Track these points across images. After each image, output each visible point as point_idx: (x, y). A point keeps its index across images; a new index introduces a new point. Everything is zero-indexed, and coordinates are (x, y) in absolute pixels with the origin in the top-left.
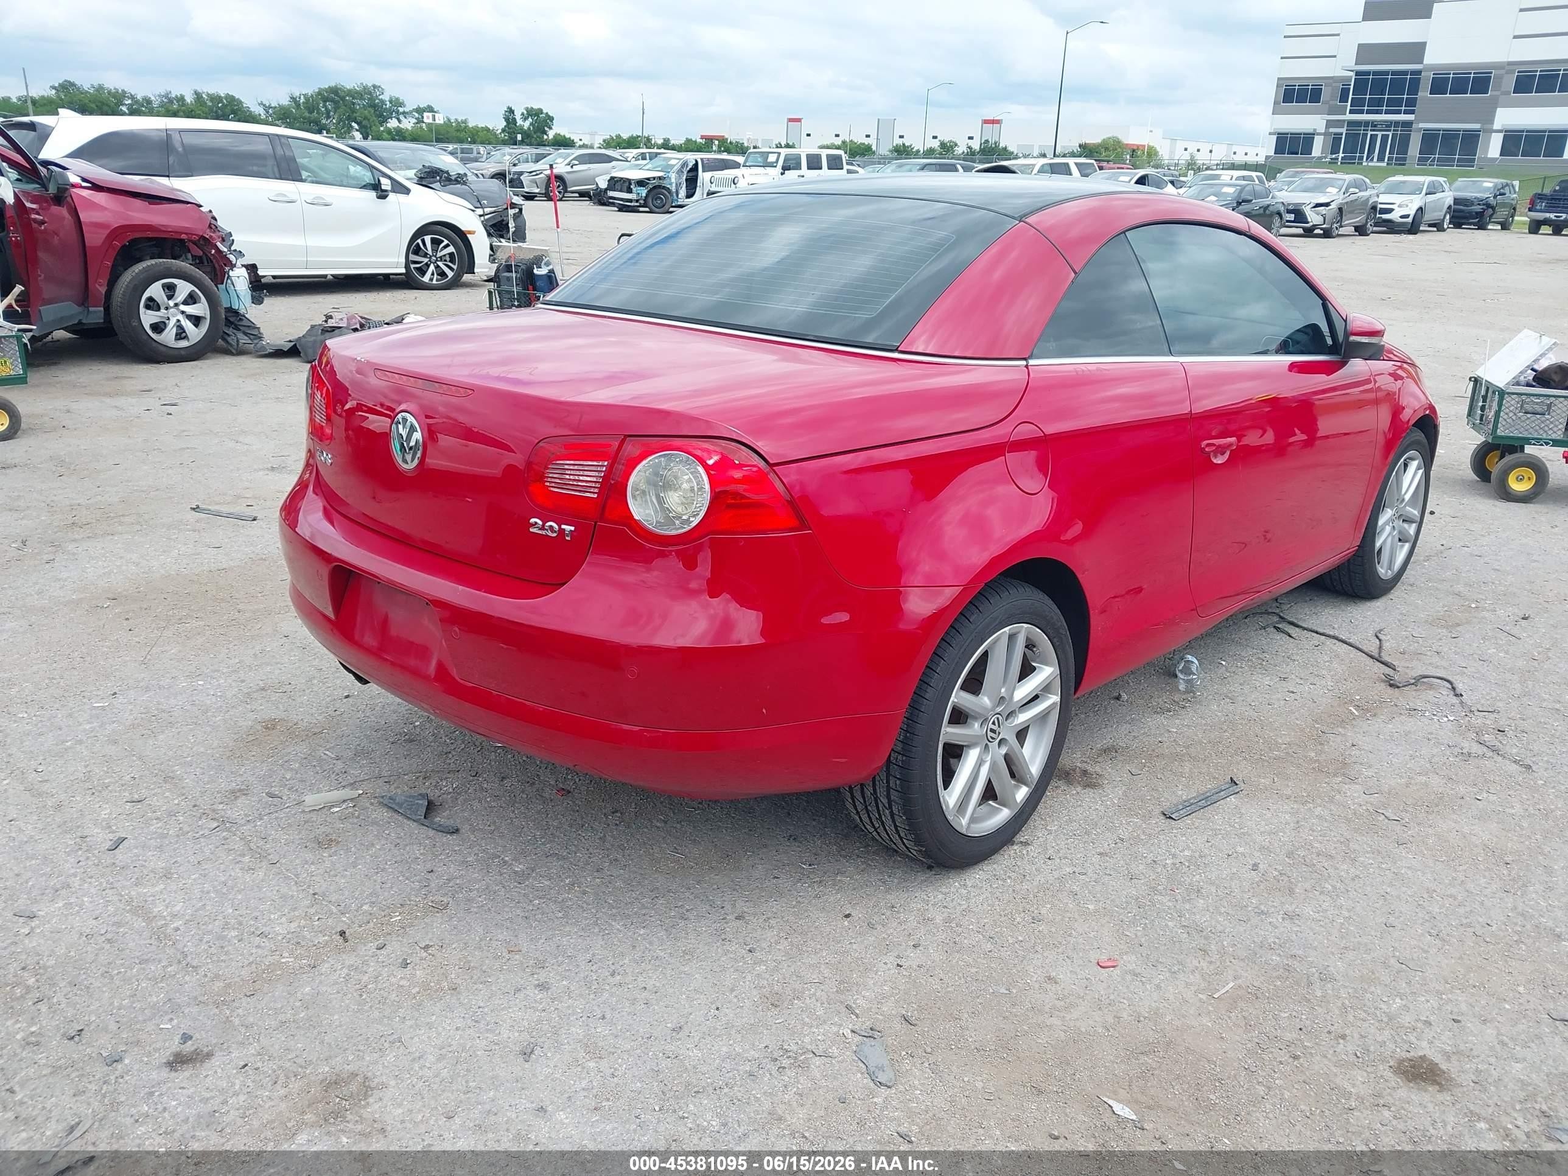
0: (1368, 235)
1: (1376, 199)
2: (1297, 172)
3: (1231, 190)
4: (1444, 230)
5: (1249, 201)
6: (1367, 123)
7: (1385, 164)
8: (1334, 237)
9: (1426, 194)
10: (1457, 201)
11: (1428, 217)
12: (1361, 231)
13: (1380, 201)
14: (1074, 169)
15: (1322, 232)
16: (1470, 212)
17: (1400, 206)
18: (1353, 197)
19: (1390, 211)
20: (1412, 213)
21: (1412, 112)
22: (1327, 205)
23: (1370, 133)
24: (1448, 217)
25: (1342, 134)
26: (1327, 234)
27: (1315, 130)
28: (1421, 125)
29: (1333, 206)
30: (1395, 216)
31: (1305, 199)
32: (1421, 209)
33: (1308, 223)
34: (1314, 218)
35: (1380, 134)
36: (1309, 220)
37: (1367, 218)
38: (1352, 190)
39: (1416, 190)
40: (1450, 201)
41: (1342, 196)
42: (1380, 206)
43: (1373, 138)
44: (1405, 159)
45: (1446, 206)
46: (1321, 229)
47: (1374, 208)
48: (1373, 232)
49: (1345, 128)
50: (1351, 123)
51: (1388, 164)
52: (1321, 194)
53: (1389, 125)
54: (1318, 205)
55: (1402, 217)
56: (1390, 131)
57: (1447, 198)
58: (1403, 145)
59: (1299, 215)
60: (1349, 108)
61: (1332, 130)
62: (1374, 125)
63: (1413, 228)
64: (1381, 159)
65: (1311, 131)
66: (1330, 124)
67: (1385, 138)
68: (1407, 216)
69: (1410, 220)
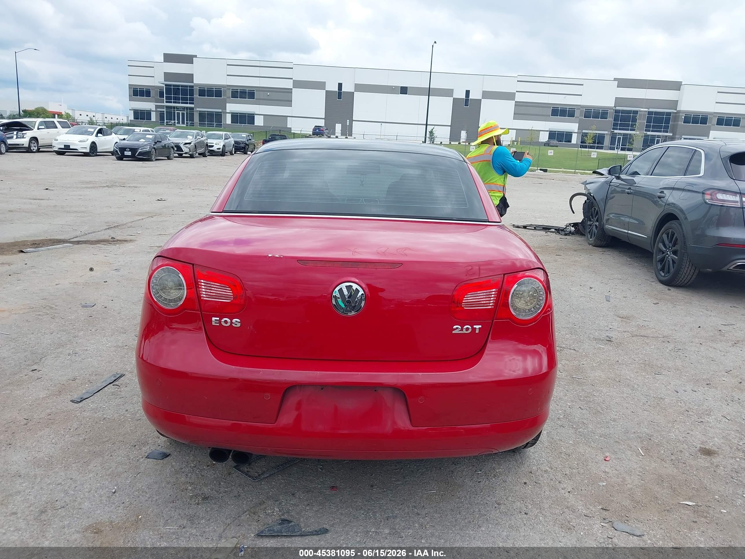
0: (206, 157)
1: (207, 141)
2: (161, 128)
3: (151, 137)
4: (233, 155)
5: (160, 142)
6: (174, 107)
7: (185, 125)
8: (194, 158)
9: (225, 139)
10: (236, 142)
11: (227, 149)
12: (203, 155)
13: (208, 142)
14: (58, 125)
15: (189, 155)
16: (240, 147)
17: (216, 144)
18: (199, 140)
19: (212, 146)
20: (221, 147)
21: (193, 104)
22: (190, 143)
23: (176, 112)
24: (233, 149)
25: (164, 112)
26: (192, 156)
27: (151, 109)
28: (197, 109)
29: (192, 144)
30: (215, 148)
31: (181, 141)
32: (224, 145)
33: (183, 151)
34: (185, 149)
35: (181, 112)
36: (184, 150)
37: (205, 150)
38: (198, 137)
39: (219, 137)
40: (233, 143)
41: (194, 140)
42: (209, 144)
43: (178, 114)
44: (193, 123)
45: (232, 145)
46: (189, 154)
47: (207, 145)
48: (208, 156)
49: (165, 109)
50: (167, 107)
51: (186, 125)
52: (186, 139)
53: (184, 108)
54: (186, 144)
55: (218, 149)
56: (185, 111)
57: (232, 141)
58: (191, 118)
59: (179, 148)
60: (165, 100)
61: (158, 109)
62: (177, 108)
63: (222, 154)
64: (183, 123)
65: (149, 110)
66: (157, 107)
67: (183, 114)
68: (219, 149)
69: (221, 150)
